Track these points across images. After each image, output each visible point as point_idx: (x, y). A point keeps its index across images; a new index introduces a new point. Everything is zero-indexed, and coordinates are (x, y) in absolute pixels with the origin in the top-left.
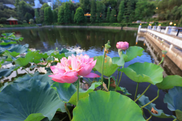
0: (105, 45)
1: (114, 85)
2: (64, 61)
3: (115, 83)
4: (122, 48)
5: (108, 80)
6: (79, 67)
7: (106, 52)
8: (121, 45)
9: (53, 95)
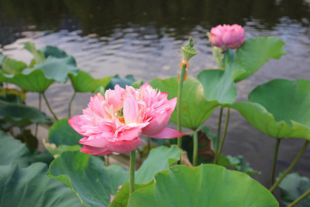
1: (209, 152)
3: (212, 144)
7: (185, 66)
8: (222, 36)
9: (40, 196)
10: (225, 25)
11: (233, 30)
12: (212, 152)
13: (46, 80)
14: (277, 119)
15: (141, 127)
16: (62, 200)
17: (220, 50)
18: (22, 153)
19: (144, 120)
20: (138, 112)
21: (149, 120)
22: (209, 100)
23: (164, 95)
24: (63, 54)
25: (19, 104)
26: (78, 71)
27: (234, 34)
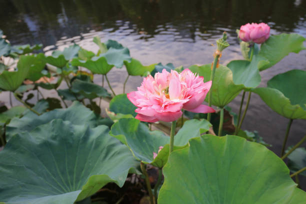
1: (229, 127)
3: (233, 120)
7: (218, 56)
8: (250, 32)
9: (104, 149)
10: (253, 24)
11: (260, 27)
12: (233, 126)
13: (108, 65)
14: (293, 103)
15: (183, 103)
16: (119, 153)
17: (247, 44)
18: (91, 118)
19: (185, 97)
20: (181, 91)
21: (189, 97)
22: (236, 84)
23: (201, 78)
24: (121, 46)
25: (89, 82)
26: (131, 59)
27: (260, 30)
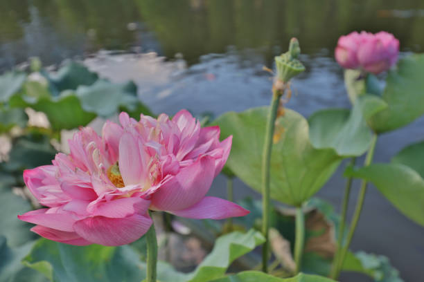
0: (278, 59)
2: (84, 146)
3: (333, 233)
4: (367, 64)
5: (292, 219)
6: (155, 175)
7: (280, 93)
8: (357, 51)
10: (364, 33)
